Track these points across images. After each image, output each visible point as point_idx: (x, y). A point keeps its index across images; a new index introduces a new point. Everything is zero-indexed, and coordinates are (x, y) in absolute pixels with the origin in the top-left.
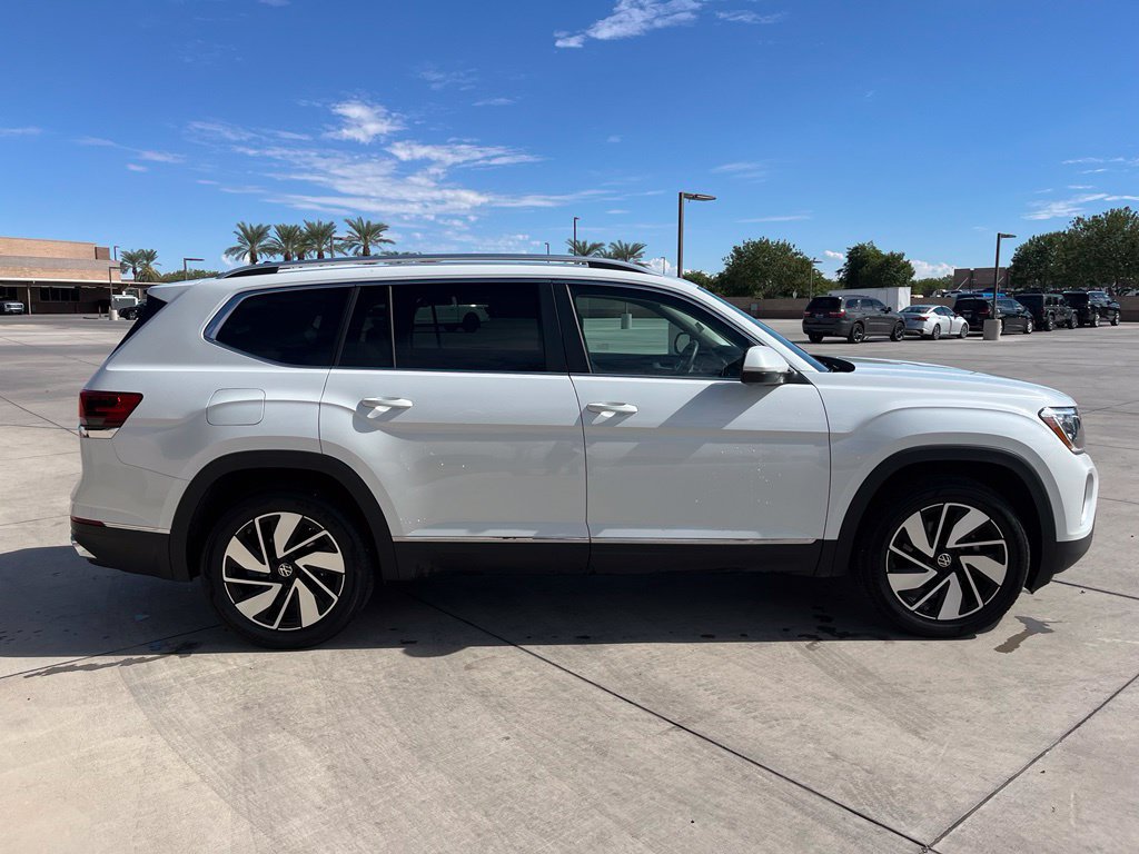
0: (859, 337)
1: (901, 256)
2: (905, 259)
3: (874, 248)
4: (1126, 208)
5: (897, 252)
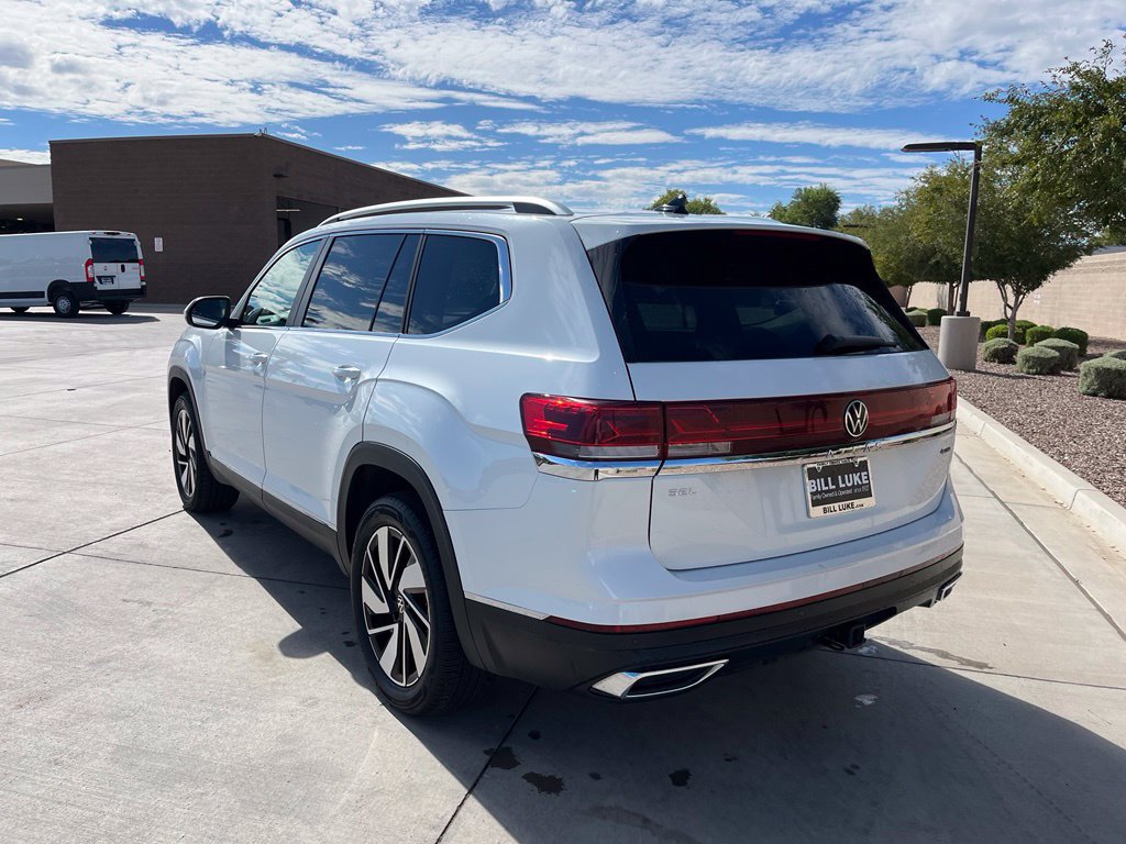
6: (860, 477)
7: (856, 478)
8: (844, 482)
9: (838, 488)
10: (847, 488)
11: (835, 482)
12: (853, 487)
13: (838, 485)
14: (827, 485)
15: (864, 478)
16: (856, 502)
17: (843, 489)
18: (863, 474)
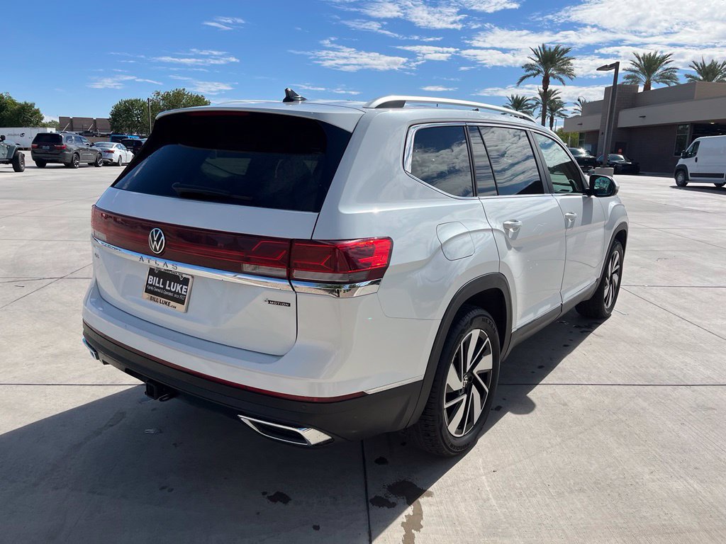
0: (77, 164)
1: (32, 106)
2: (36, 107)
3: (10, 97)
4: (184, 89)
5: (29, 102)
6: (181, 288)
7: (179, 287)
8: (169, 286)
9: (164, 288)
10: (170, 291)
11: (164, 284)
12: (174, 292)
13: (165, 286)
14: (159, 283)
15: (184, 290)
16: (172, 303)
17: (167, 291)
18: (184, 287)
